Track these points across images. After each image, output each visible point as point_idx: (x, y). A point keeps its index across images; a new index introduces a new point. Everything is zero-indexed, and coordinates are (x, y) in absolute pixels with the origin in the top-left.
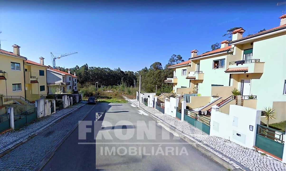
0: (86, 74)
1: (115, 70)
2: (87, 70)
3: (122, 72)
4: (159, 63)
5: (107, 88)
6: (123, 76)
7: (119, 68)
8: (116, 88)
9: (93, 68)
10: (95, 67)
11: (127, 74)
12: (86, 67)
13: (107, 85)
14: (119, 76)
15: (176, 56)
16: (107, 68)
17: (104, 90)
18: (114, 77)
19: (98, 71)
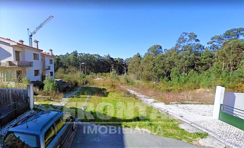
0: (75, 60)
1: (105, 57)
2: (76, 57)
3: (112, 59)
4: (159, 45)
5: (96, 75)
6: (112, 63)
7: (109, 55)
8: (106, 75)
9: (82, 54)
10: (84, 54)
11: (117, 61)
12: (75, 54)
13: (96, 73)
14: (109, 63)
15: (186, 34)
16: (96, 54)
17: (93, 77)
18: (103, 64)
19: (88, 58)
